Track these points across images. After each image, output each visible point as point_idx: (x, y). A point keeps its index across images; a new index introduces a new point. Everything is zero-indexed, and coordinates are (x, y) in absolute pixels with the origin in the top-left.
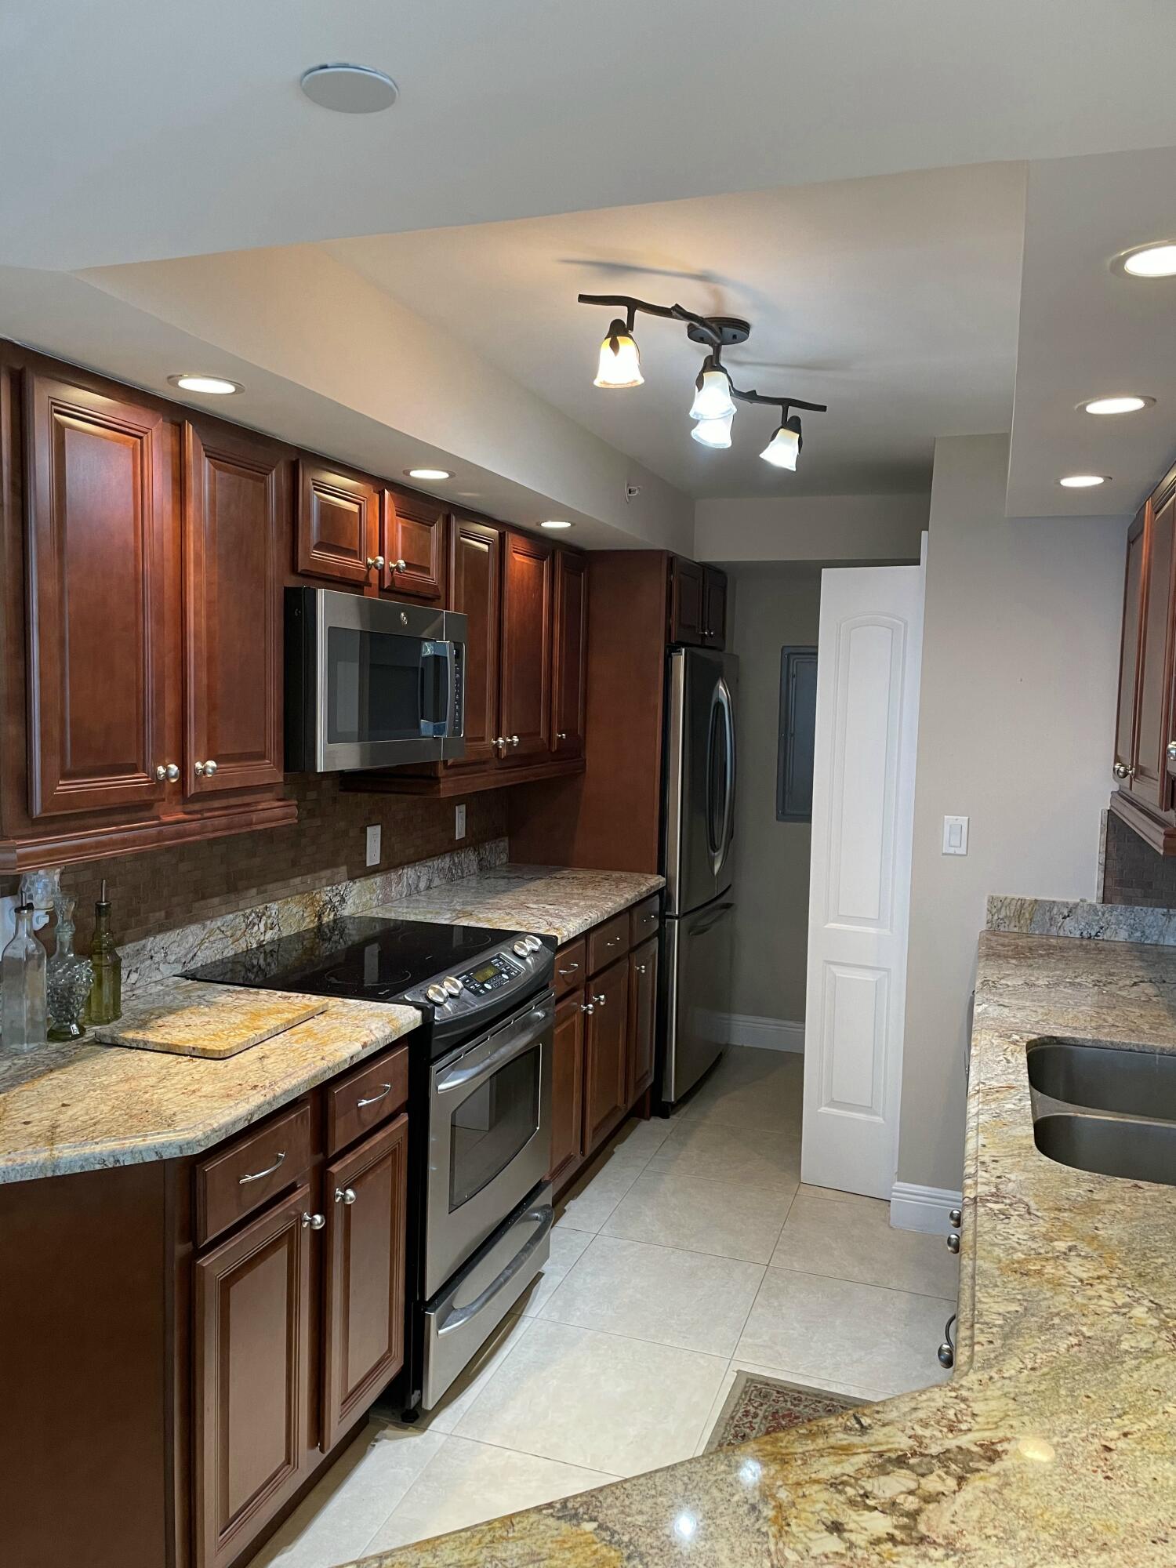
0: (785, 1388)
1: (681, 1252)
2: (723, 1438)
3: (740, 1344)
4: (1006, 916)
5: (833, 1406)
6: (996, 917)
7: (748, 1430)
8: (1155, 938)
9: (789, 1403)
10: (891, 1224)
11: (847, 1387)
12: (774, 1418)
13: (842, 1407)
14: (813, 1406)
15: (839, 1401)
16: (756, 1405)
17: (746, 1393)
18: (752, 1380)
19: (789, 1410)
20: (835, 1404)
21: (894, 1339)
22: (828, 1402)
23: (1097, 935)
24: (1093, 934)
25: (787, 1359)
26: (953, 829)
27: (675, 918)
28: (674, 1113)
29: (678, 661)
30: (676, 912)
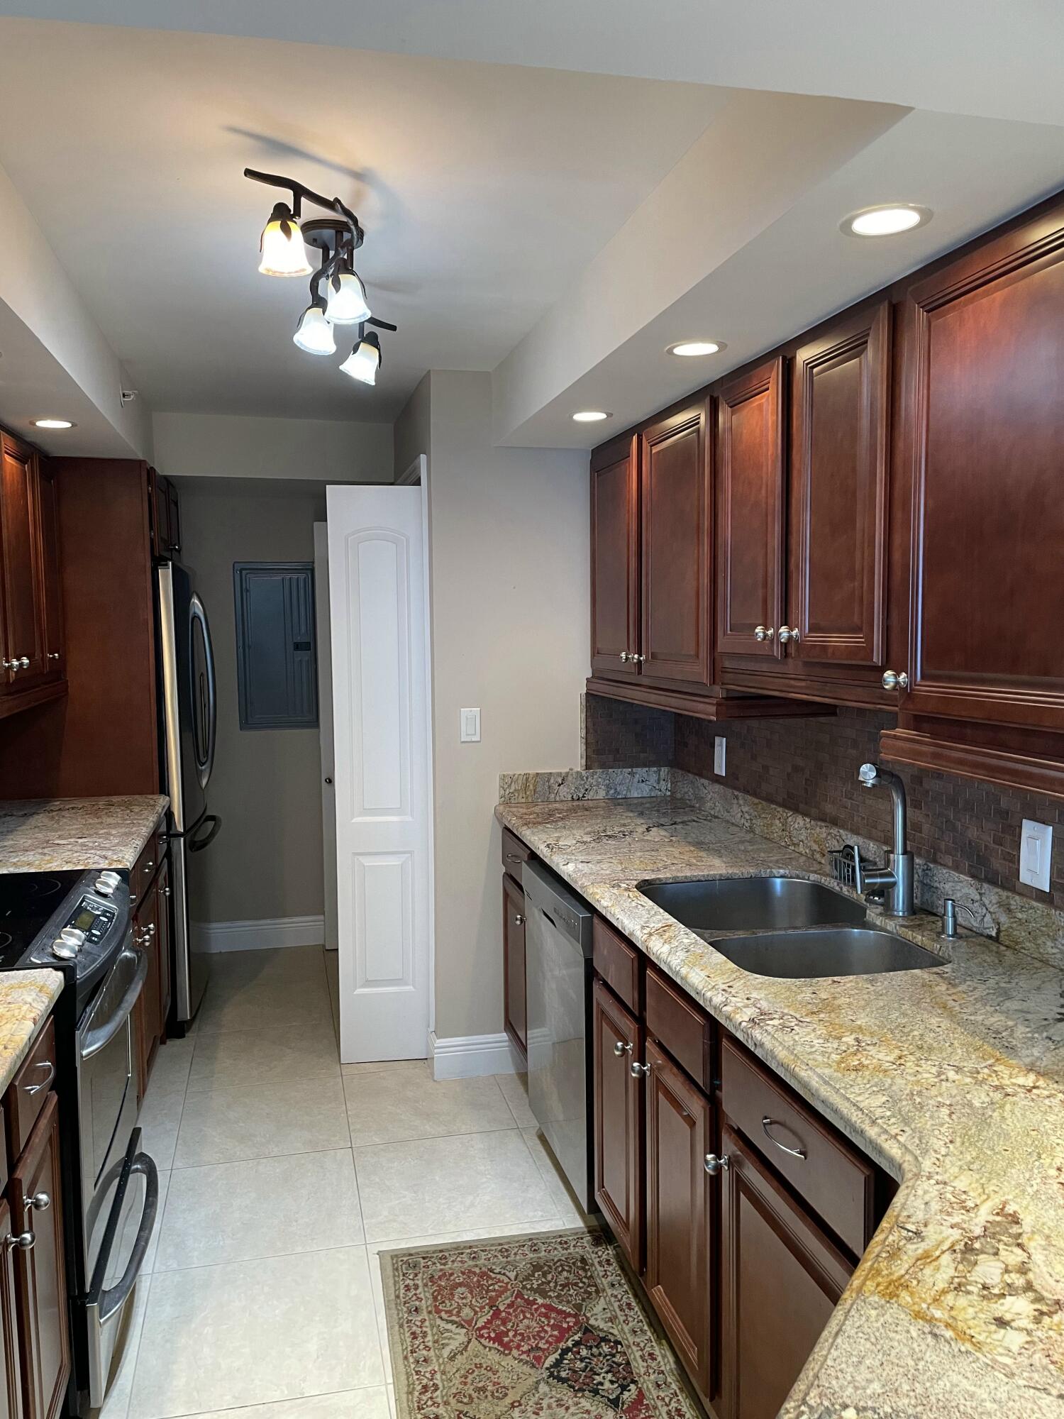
0: (427, 1252)
1: (265, 1160)
2: (400, 1319)
3: (366, 1227)
4: (515, 790)
5: (475, 1252)
6: (507, 792)
7: (417, 1303)
8: (624, 792)
9: (438, 1265)
10: (435, 1078)
11: (475, 1231)
12: (434, 1283)
13: (482, 1251)
14: (459, 1259)
15: (477, 1247)
16: (411, 1277)
17: (397, 1269)
18: (396, 1256)
19: (441, 1270)
20: (476, 1250)
21: (488, 1176)
22: (469, 1251)
23: (583, 797)
24: (581, 796)
25: (413, 1226)
26: (469, 720)
27: (179, 835)
28: (188, 1031)
29: (166, 577)
30: (181, 829)
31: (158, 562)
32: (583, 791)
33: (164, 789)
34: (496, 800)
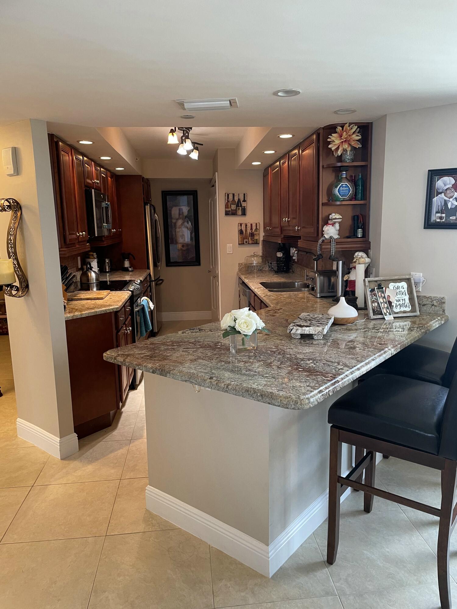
4: (242, 267)
6: (240, 268)
26: (229, 247)
27: (153, 281)
28: (157, 335)
29: (148, 208)
30: (153, 280)
31: (146, 204)
32: (262, 268)
33: (148, 268)
34: (237, 270)
